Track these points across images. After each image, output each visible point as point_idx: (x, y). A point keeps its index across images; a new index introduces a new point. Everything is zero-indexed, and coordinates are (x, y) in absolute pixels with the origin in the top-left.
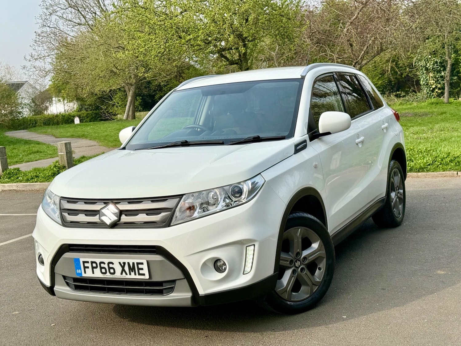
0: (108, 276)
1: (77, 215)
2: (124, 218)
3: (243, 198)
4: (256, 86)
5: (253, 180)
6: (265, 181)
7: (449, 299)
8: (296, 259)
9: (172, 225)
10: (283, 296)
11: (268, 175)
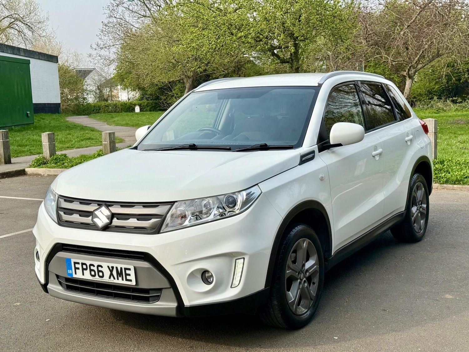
0: (97, 279)
1: (71, 214)
2: (116, 222)
3: (236, 209)
4: (272, 91)
5: (248, 191)
6: (262, 192)
7: (450, 327)
9: (161, 232)
11: (265, 187)
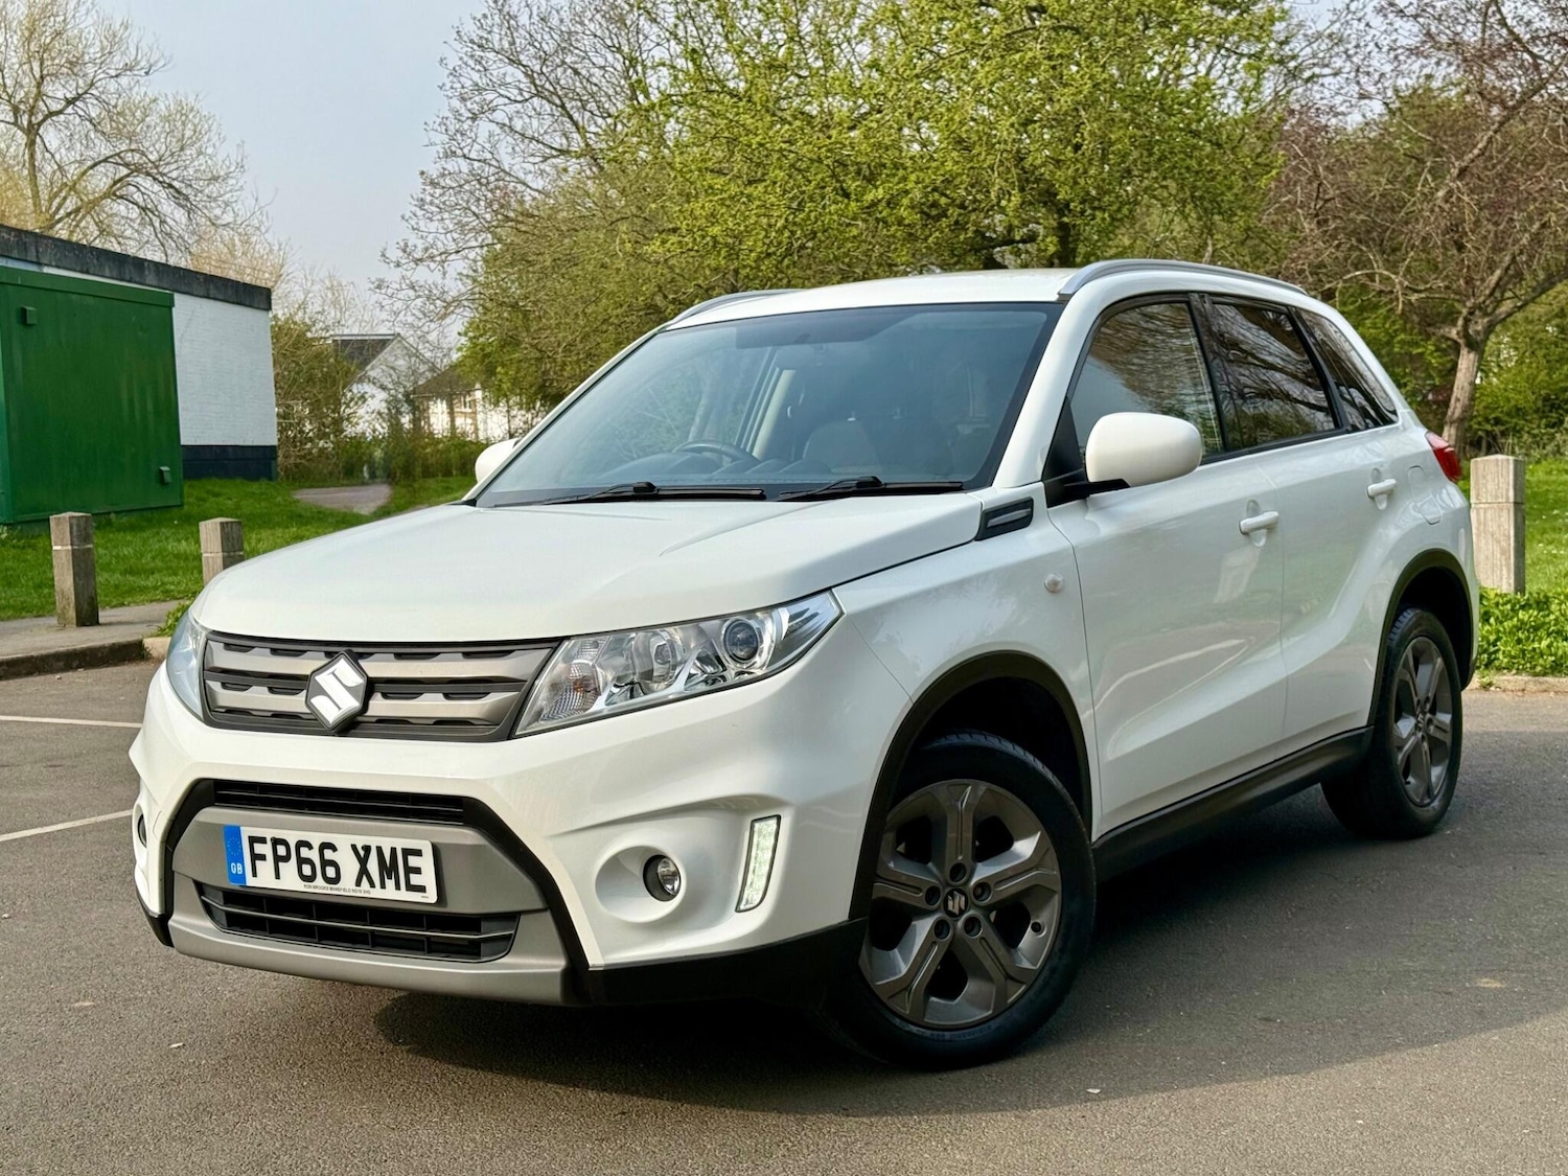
0: (319, 887)
1: (245, 687)
3: (758, 664)
5: (798, 607)
6: (842, 613)
8: (948, 885)
9: (518, 733)
10: (894, 1005)
